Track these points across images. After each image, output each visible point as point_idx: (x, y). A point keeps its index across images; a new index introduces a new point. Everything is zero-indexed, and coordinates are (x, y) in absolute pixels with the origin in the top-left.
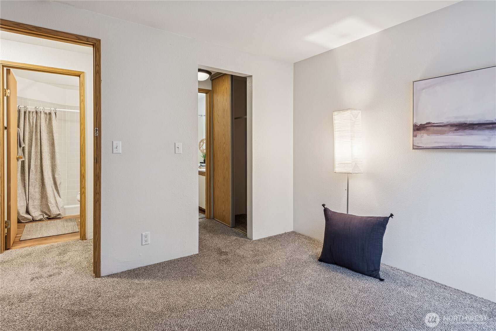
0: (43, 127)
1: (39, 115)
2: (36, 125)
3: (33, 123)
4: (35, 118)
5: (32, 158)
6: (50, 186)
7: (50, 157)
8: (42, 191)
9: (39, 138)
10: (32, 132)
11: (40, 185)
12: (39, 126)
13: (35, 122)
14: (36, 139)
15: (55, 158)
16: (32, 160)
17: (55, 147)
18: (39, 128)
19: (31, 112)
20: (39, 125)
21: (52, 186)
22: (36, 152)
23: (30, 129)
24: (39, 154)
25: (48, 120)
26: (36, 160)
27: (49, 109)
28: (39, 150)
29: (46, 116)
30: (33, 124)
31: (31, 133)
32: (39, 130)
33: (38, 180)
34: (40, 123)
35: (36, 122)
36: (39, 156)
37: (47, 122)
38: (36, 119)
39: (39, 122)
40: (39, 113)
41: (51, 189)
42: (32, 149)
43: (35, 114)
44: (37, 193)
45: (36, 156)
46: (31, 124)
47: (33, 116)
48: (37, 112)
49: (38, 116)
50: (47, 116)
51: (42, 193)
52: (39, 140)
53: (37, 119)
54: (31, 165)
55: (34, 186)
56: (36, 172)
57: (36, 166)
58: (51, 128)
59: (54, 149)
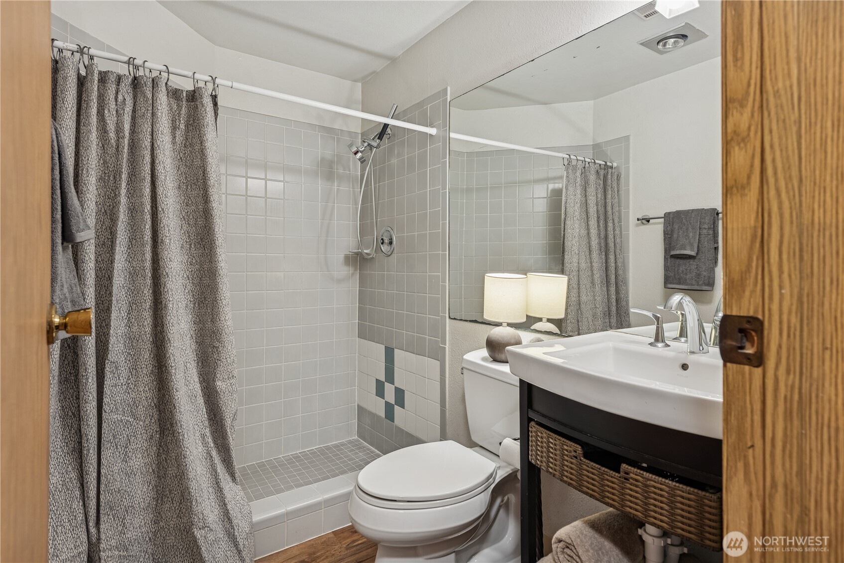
0: (167, 153)
1: (150, 96)
2: (134, 146)
3: (119, 130)
4: (128, 109)
5: (114, 302)
6: (198, 434)
7: (190, 297)
8: (159, 464)
9: (148, 207)
10: (117, 175)
11: (151, 437)
12: (149, 148)
13: (127, 127)
14: (134, 211)
15: (215, 300)
16: (114, 315)
17: (218, 250)
18: (148, 159)
19: (112, 78)
20: (147, 143)
21: (203, 436)
22: (133, 275)
23: (105, 162)
24: (149, 281)
25: (182, 126)
26: (135, 313)
27: (190, 74)
28: (148, 264)
29: (175, 107)
30: (119, 137)
31: (110, 181)
32: (147, 168)
33: (141, 411)
34: (152, 136)
35: (133, 131)
36: (147, 293)
37: (178, 133)
38: (134, 118)
39: (146, 128)
40: (150, 84)
41: (201, 448)
42: (117, 257)
43: (130, 90)
44: (139, 479)
45: (134, 291)
46: (112, 135)
47: (120, 98)
48: (136, 83)
49: (141, 99)
50: (179, 107)
51: (162, 473)
52: (148, 217)
53: (139, 113)
54: (112, 340)
55: (123, 441)
56: (134, 369)
57: (132, 340)
58: (198, 162)
59: (211, 262)
